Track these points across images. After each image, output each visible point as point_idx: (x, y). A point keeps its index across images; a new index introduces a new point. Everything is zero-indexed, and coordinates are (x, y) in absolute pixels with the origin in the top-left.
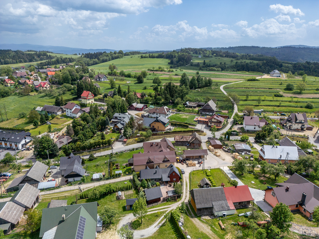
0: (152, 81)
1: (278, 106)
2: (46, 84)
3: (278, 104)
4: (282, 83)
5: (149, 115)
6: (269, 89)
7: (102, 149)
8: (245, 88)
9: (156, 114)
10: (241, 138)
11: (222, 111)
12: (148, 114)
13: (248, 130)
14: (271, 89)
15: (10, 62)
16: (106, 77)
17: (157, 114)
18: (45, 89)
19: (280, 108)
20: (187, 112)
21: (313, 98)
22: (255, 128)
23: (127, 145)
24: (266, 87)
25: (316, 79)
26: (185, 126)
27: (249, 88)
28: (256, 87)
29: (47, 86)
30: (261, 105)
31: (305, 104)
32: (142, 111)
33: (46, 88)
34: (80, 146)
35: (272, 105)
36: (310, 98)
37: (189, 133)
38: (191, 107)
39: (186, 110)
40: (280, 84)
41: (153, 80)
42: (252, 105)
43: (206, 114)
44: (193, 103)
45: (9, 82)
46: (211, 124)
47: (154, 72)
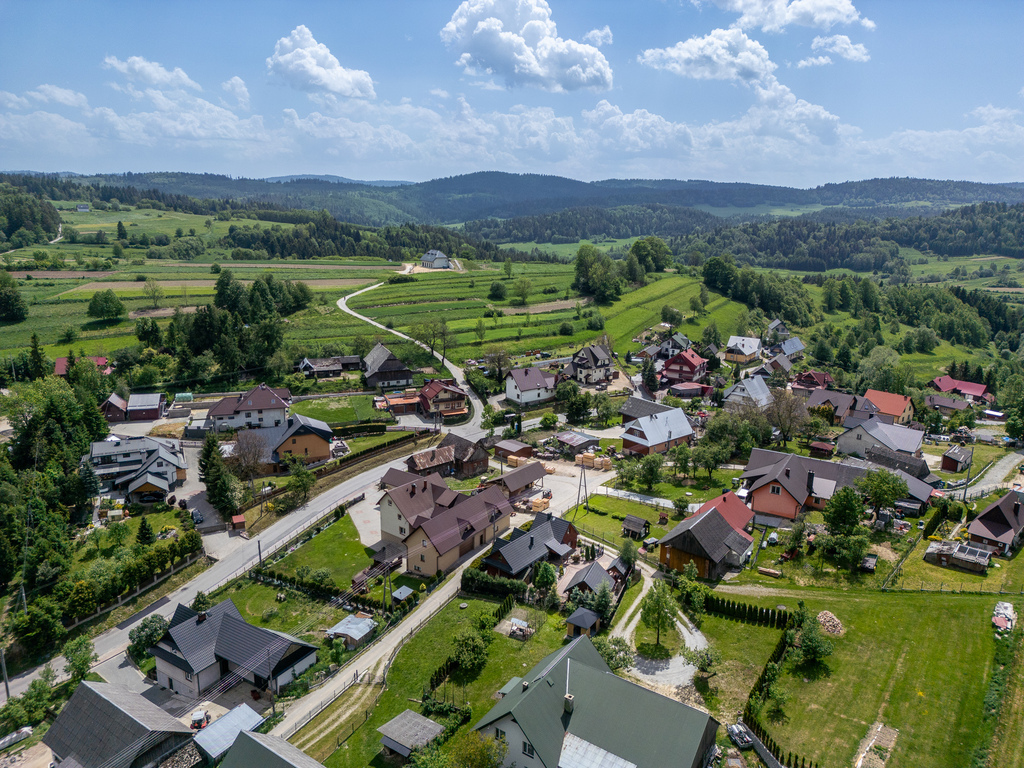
0: (85, 307)
1: (517, 339)
3: (516, 334)
4: (472, 282)
5: (213, 423)
6: (459, 299)
7: (176, 574)
8: (405, 302)
9: (243, 415)
10: (541, 423)
11: (422, 370)
13: (527, 403)
14: (463, 299)
17: (248, 415)
19: (522, 341)
20: (333, 392)
21: (553, 312)
22: (539, 395)
23: (252, 533)
24: (452, 296)
25: (524, 268)
26: (375, 428)
27: (415, 302)
28: (431, 297)
30: (486, 342)
31: (556, 327)
32: (156, 418)
34: (93, 593)
35: (505, 337)
36: (548, 313)
37: (404, 444)
38: (326, 374)
39: (326, 386)
40: (471, 287)
41: (88, 304)
42: (469, 344)
43: (389, 386)
44: (325, 363)
46: (437, 407)
47: (30, 273)
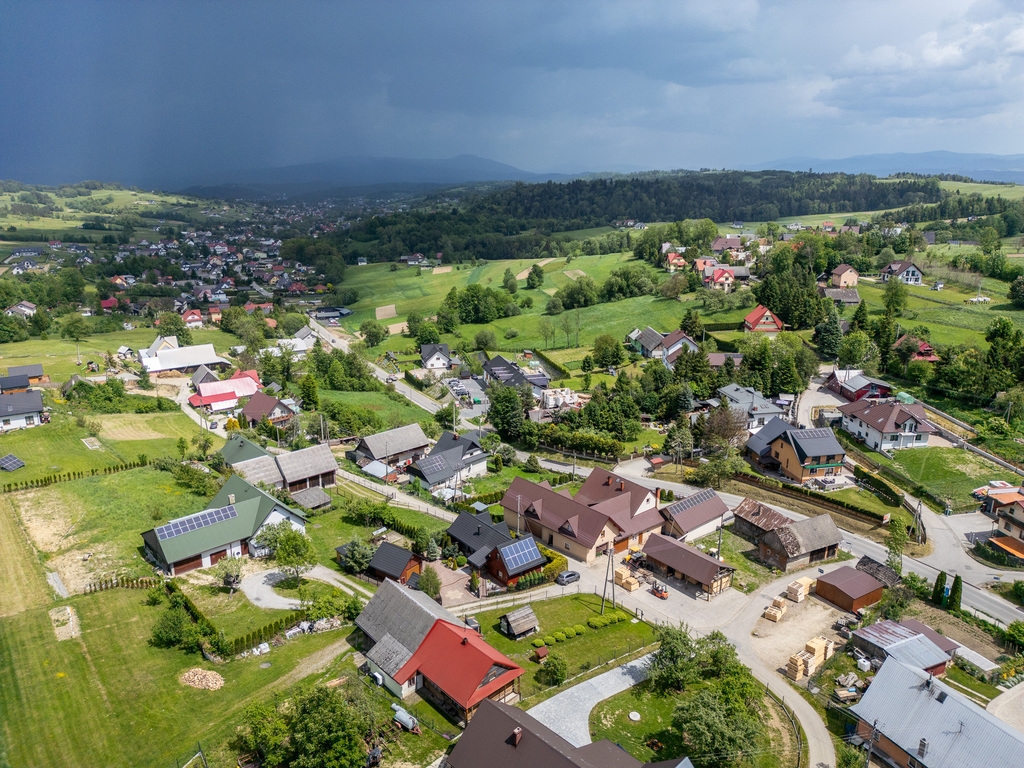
2: (726, 275)
5: (841, 419)
12: (840, 415)
16: (917, 273)
18: (718, 287)
20: (1003, 456)
23: (654, 477)
29: (728, 282)
33: (722, 284)
45: (675, 261)
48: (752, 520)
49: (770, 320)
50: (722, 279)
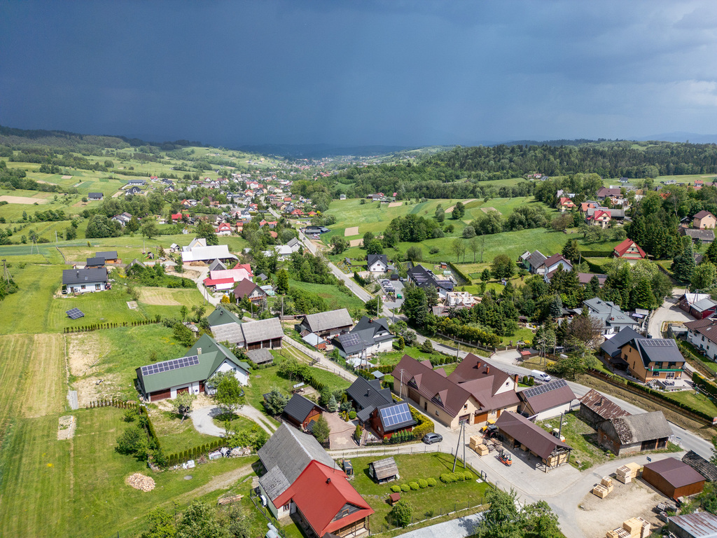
2: (605, 215)
5: (686, 333)
9: (701, 336)
12: (686, 330)
15: (688, 169)
18: (597, 224)
23: (522, 366)
29: (605, 220)
45: (566, 203)
48: (595, 409)
49: (635, 250)
50: (601, 218)
